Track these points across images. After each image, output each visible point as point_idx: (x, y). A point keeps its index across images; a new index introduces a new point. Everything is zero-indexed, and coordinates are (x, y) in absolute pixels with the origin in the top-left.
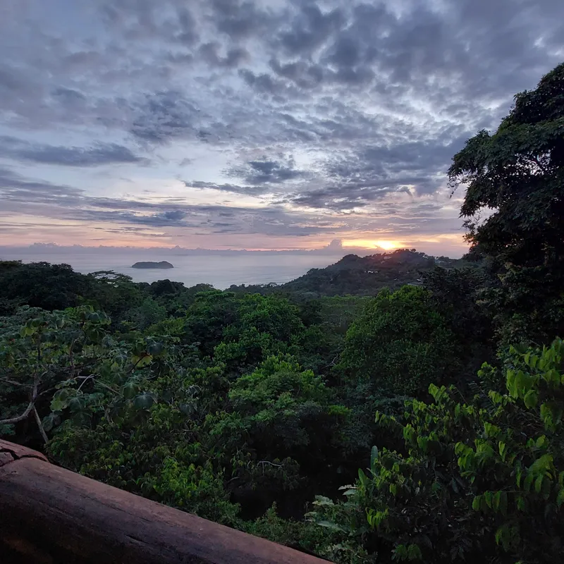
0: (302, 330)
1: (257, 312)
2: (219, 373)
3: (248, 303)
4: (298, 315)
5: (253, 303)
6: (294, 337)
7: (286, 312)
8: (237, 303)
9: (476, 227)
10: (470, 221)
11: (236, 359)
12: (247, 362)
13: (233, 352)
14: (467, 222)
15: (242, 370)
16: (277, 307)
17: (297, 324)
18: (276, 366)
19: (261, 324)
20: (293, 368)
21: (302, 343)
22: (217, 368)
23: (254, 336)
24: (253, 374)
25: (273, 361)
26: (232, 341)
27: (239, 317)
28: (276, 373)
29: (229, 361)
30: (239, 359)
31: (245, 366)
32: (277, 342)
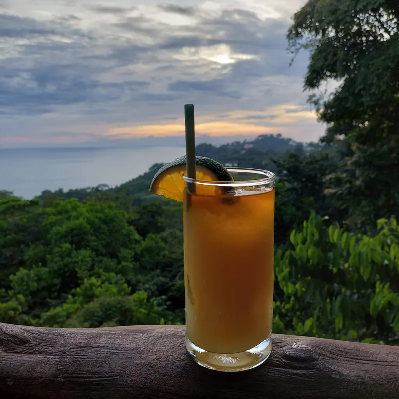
0: (137, 242)
1: (72, 224)
2: (15, 309)
3: (60, 213)
4: (130, 223)
5: (67, 212)
6: (124, 252)
7: (112, 220)
8: (44, 214)
9: (321, 102)
10: (314, 95)
11: (44, 288)
12: (60, 291)
13: (40, 279)
14: (311, 97)
15: (54, 302)
16: (100, 215)
17: (128, 235)
18: (97, 291)
19: (77, 239)
20: (119, 292)
21: (136, 258)
22: (13, 303)
23: (69, 255)
24: (65, 306)
25: (92, 285)
26: (37, 266)
27: (47, 231)
28: (95, 299)
29: (34, 294)
30: (49, 289)
31: (58, 297)
32: (101, 261)
